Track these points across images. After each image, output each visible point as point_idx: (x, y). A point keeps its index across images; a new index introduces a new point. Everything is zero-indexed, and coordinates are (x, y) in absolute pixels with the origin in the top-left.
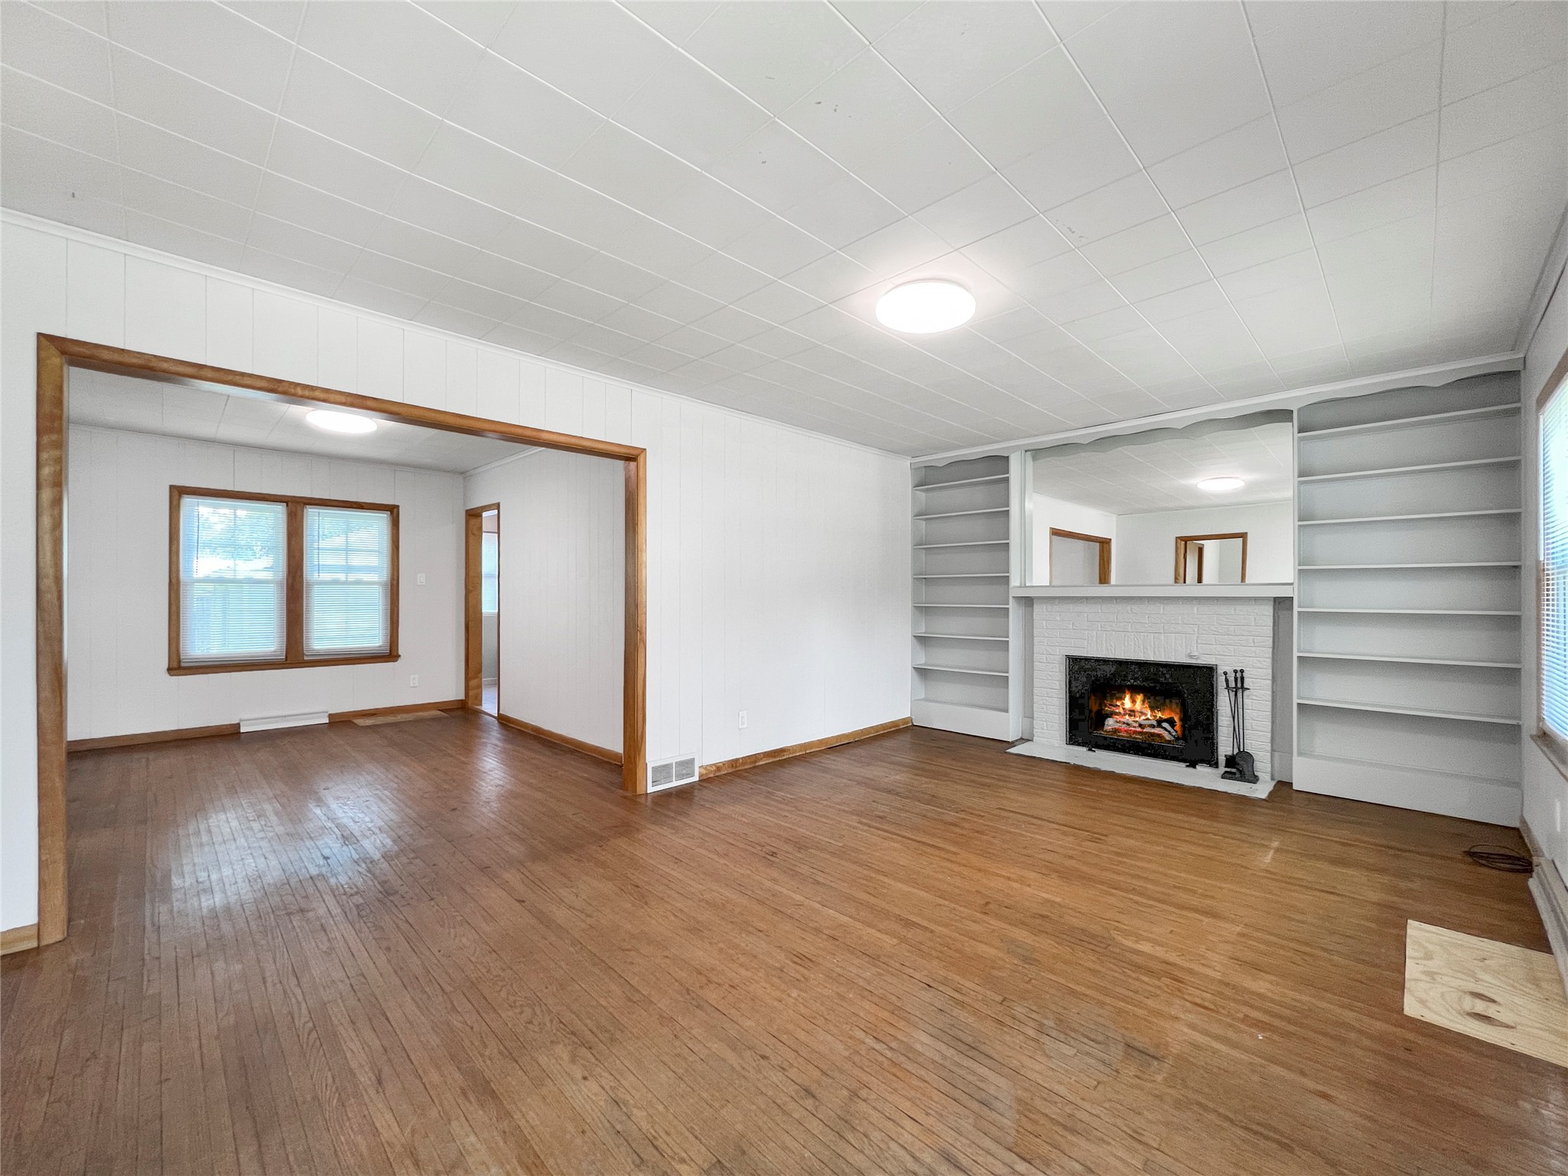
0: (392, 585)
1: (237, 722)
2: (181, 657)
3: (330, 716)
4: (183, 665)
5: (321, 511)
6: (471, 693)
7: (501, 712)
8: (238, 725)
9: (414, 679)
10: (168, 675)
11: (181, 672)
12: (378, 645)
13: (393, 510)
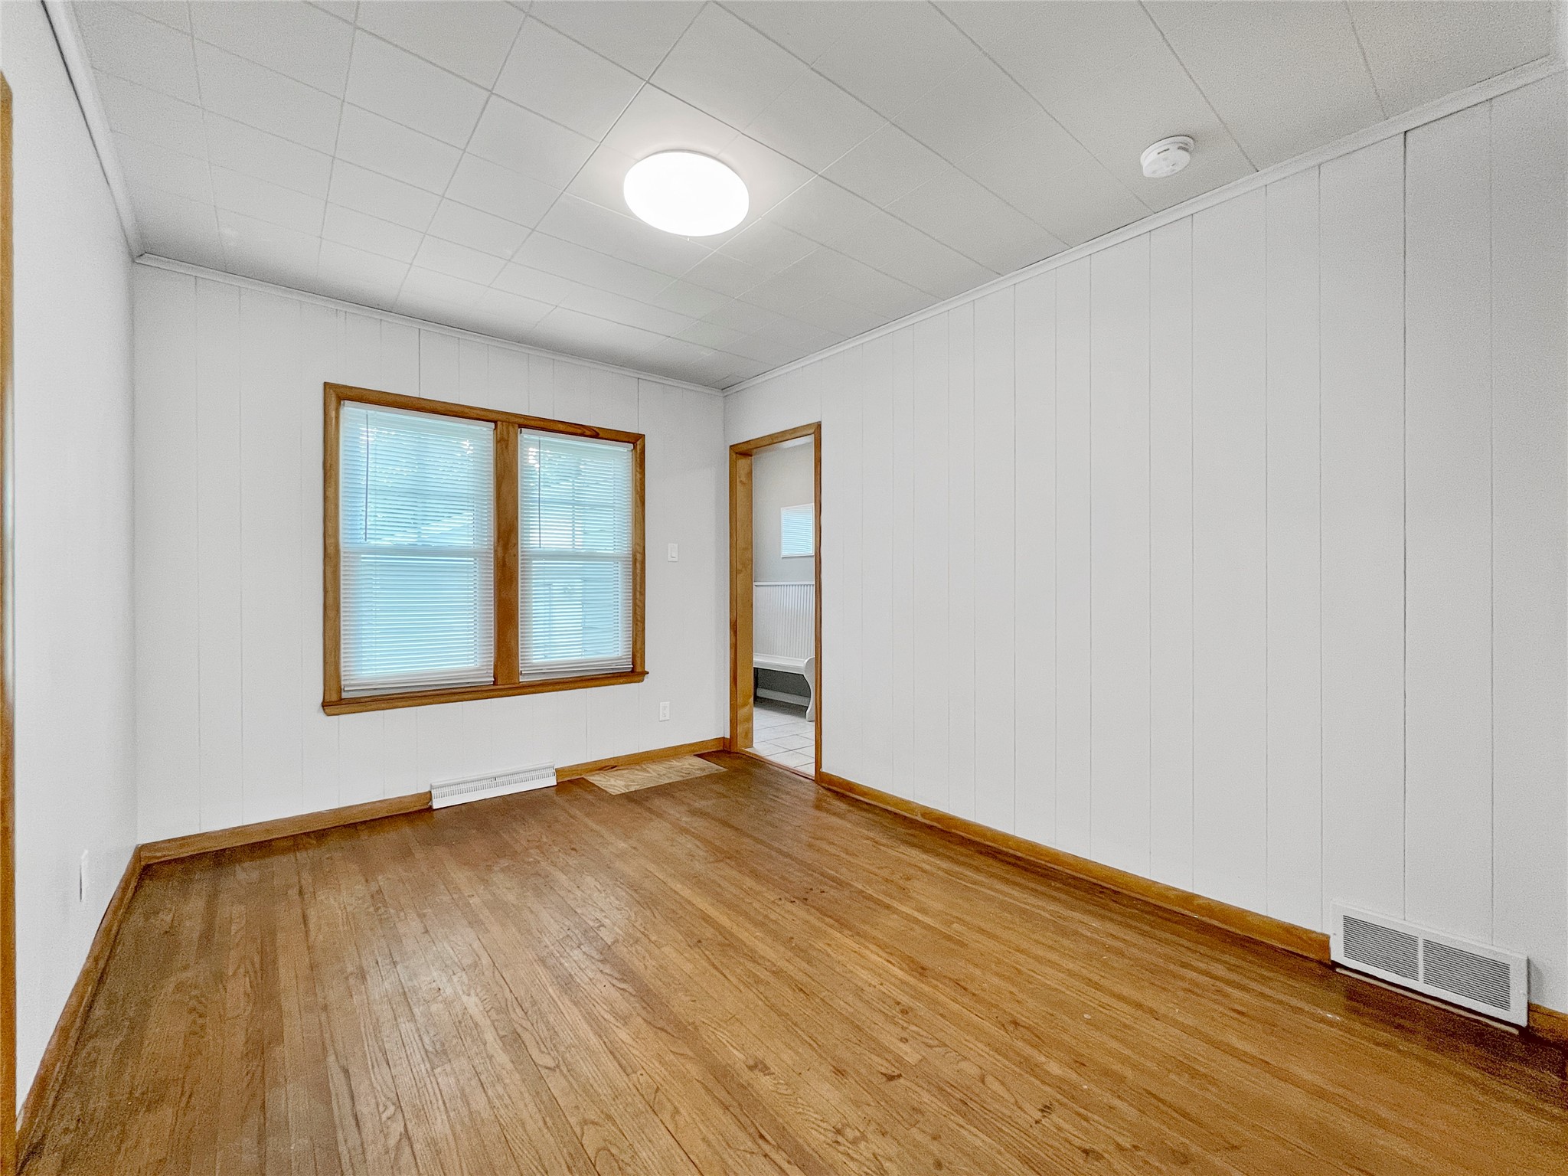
0: (635, 561)
1: (427, 790)
2: (343, 683)
3: (559, 772)
4: (344, 695)
5: (542, 439)
6: (740, 729)
7: (824, 769)
8: (429, 796)
9: (665, 708)
10: (322, 715)
11: (343, 708)
12: (615, 655)
13: (635, 440)
